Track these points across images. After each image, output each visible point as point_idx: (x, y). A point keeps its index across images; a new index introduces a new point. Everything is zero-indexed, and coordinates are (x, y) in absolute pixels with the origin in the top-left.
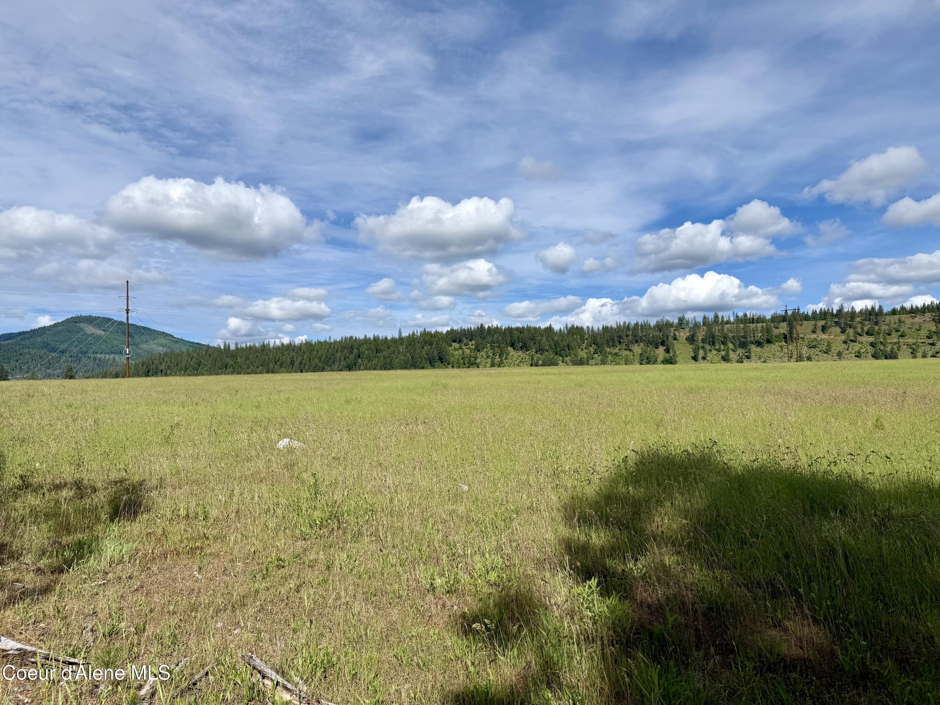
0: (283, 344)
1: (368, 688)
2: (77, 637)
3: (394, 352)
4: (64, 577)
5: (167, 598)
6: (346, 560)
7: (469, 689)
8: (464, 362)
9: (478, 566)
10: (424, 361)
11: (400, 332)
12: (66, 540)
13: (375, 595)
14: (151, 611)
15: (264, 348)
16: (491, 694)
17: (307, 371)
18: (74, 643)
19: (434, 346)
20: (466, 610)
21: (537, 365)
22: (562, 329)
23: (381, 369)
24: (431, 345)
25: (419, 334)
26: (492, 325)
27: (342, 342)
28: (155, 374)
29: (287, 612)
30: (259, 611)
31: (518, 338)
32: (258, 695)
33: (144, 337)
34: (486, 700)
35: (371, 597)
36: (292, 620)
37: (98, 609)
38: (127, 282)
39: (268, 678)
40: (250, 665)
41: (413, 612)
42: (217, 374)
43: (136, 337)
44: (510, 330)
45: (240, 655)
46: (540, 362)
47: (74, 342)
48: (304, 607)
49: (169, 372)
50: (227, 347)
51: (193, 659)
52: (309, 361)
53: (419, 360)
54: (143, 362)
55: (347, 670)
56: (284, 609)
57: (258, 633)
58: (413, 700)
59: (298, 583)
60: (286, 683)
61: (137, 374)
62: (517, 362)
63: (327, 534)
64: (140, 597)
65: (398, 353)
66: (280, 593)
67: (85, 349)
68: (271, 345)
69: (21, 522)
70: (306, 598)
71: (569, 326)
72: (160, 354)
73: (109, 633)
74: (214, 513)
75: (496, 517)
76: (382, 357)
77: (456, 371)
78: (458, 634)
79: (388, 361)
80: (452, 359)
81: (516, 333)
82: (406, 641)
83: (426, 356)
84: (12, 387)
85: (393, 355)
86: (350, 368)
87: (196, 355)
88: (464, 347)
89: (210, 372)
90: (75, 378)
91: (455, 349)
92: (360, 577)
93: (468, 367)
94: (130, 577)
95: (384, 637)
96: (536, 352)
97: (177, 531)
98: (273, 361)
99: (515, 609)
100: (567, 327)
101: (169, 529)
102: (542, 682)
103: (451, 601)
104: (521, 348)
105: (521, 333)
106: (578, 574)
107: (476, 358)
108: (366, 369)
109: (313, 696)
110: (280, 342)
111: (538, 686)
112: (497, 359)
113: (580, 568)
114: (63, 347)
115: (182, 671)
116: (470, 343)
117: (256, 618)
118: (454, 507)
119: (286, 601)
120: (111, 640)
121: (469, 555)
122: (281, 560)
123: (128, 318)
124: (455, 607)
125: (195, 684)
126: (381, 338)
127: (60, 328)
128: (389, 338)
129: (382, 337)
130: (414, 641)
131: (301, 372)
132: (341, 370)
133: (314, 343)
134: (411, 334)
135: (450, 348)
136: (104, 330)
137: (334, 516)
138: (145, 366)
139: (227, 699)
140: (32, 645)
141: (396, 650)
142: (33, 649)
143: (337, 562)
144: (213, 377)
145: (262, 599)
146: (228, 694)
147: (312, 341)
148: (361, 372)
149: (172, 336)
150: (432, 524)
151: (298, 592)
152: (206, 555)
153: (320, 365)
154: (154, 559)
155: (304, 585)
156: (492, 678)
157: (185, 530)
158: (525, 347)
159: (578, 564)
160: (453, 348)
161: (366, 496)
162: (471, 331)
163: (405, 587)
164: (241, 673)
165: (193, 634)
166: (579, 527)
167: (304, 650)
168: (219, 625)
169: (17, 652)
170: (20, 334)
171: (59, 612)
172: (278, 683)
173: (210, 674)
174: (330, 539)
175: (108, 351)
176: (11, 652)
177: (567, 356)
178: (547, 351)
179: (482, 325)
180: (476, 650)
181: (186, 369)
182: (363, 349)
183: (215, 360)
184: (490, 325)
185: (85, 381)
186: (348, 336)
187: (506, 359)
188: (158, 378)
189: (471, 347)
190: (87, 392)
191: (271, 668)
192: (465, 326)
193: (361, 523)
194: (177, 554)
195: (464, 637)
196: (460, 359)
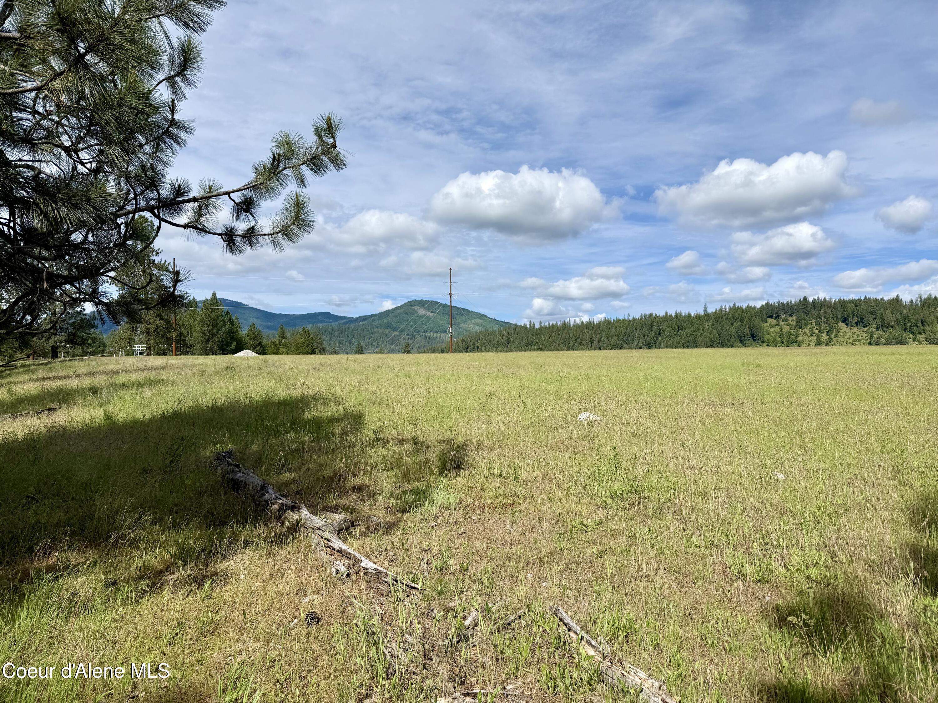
0: (582, 323)
1: (670, 660)
2: (416, 567)
3: (698, 329)
4: (406, 517)
5: (485, 545)
6: (648, 534)
7: (782, 684)
8: (782, 340)
9: (796, 559)
10: (733, 339)
11: (706, 308)
12: (408, 486)
13: (679, 573)
14: (473, 554)
15: (565, 326)
16: (809, 694)
17: (605, 349)
18: (414, 571)
19: (745, 322)
20: (780, 602)
21: (877, 344)
22: (914, 301)
23: (684, 347)
24: (742, 321)
25: (727, 310)
26: (818, 297)
27: (641, 319)
28: (473, 350)
29: (590, 575)
30: (565, 569)
31: (853, 312)
32: (565, 645)
33: (463, 318)
34: (802, 699)
35: (674, 574)
36: (595, 582)
37: (431, 546)
38: (451, 269)
39: (573, 631)
40: (557, 616)
41: (719, 595)
42: (524, 351)
43: (457, 318)
44: (842, 303)
45: (548, 606)
46: (883, 341)
47: (410, 322)
48: (607, 572)
49: (483, 348)
50: (532, 326)
51: (507, 602)
52: (608, 339)
53: (727, 338)
54: (463, 340)
55: (649, 639)
56: (587, 571)
57: (564, 589)
58: (719, 681)
59: (601, 548)
60: (590, 639)
61: (458, 351)
62: (851, 341)
63: (628, 507)
64: (464, 541)
65: (703, 330)
66: (583, 556)
67: (418, 329)
68: (572, 324)
69: (376, 467)
70: (607, 564)
71: (925, 296)
72: (476, 332)
73: (440, 567)
74: (523, 475)
75: (819, 510)
76: (685, 334)
77: (772, 350)
78: (770, 626)
79: (691, 338)
80: (767, 337)
81: (850, 307)
82: (712, 622)
83: (735, 334)
84: (367, 359)
85: (697, 333)
86: (649, 346)
87: (506, 333)
88: (782, 323)
89: (518, 349)
90: (411, 353)
91: (771, 326)
92: (662, 553)
93: (787, 346)
94: (456, 523)
95: (687, 615)
96: (877, 329)
97: (493, 487)
98: (573, 339)
99: (841, 610)
100: (921, 298)
101: (486, 484)
102: (873, 693)
103: (763, 591)
104: (857, 324)
105: (857, 306)
106: (926, 585)
107: (797, 336)
108: (667, 347)
109: (615, 656)
110: (580, 320)
111: (868, 697)
112: (825, 337)
113: (929, 578)
114: (402, 326)
115: (499, 611)
116: (790, 318)
117: (562, 575)
118: (768, 495)
119: (590, 565)
120: (442, 574)
121: (785, 547)
122: (583, 525)
123: (451, 301)
124: (768, 598)
125: (509, 624)
126: (683, 315)
127: (399, 311)
128: (693, 314)
129: (685, 313)
130: (720, 624)
131: (600, 349)
132: (640, 348)
133: (612, 321)
134: (718, 309)
135: (765, 325)
136: (432, 312)
137: (634, 490)
138: (464, 343)
139: (537, 643)
140: (384, 568)
141: (700, 629)
142: (385, 571)
143: (638, 535)
144: (520, 354)
145: (567, 558)
146: (538, 638)
147: (610, 319)
148: (661, 350)
149: (486, 316)
150: (741, 510)
151: (601, 557)
152: (516, 511)
153: (618, 343)
154: (474, 509)
155: (606, 552)
156: (809, 677)
157: (499, 487)
158: (861, 323)
159: (926, 573)
160: (768, 324)
161: (668, 474)
162: (792, 305)
163: (710, 570)
164: (549, 622)
165: (507, 580)
166: (930, 532)
167: (607, 613)
168: (529, 576)
169: (374, 572)
170: (372, 316)
171: (403, 544)
172: (582, 638)
173: (522, 618)
174: (631, 512)
175: (435, 330)
176: (370, 571)
177: (920, 334)
178: (892, 327)
179: (805, 298)
180: (791, 646)
181: (498, 346)
182: (664, 326)
183: (522, 338)
184: (816, 298)
185: (417, 355)
186: (648, 313)
187: (836, 336)
188: (475, 354)
189: (791, 323)
190: (420, 364)
191: (576, 624)
192: (785, 300)
193: (663, 500)
194: (493, 507)
195: (777, 630)
196: (777, 337)
